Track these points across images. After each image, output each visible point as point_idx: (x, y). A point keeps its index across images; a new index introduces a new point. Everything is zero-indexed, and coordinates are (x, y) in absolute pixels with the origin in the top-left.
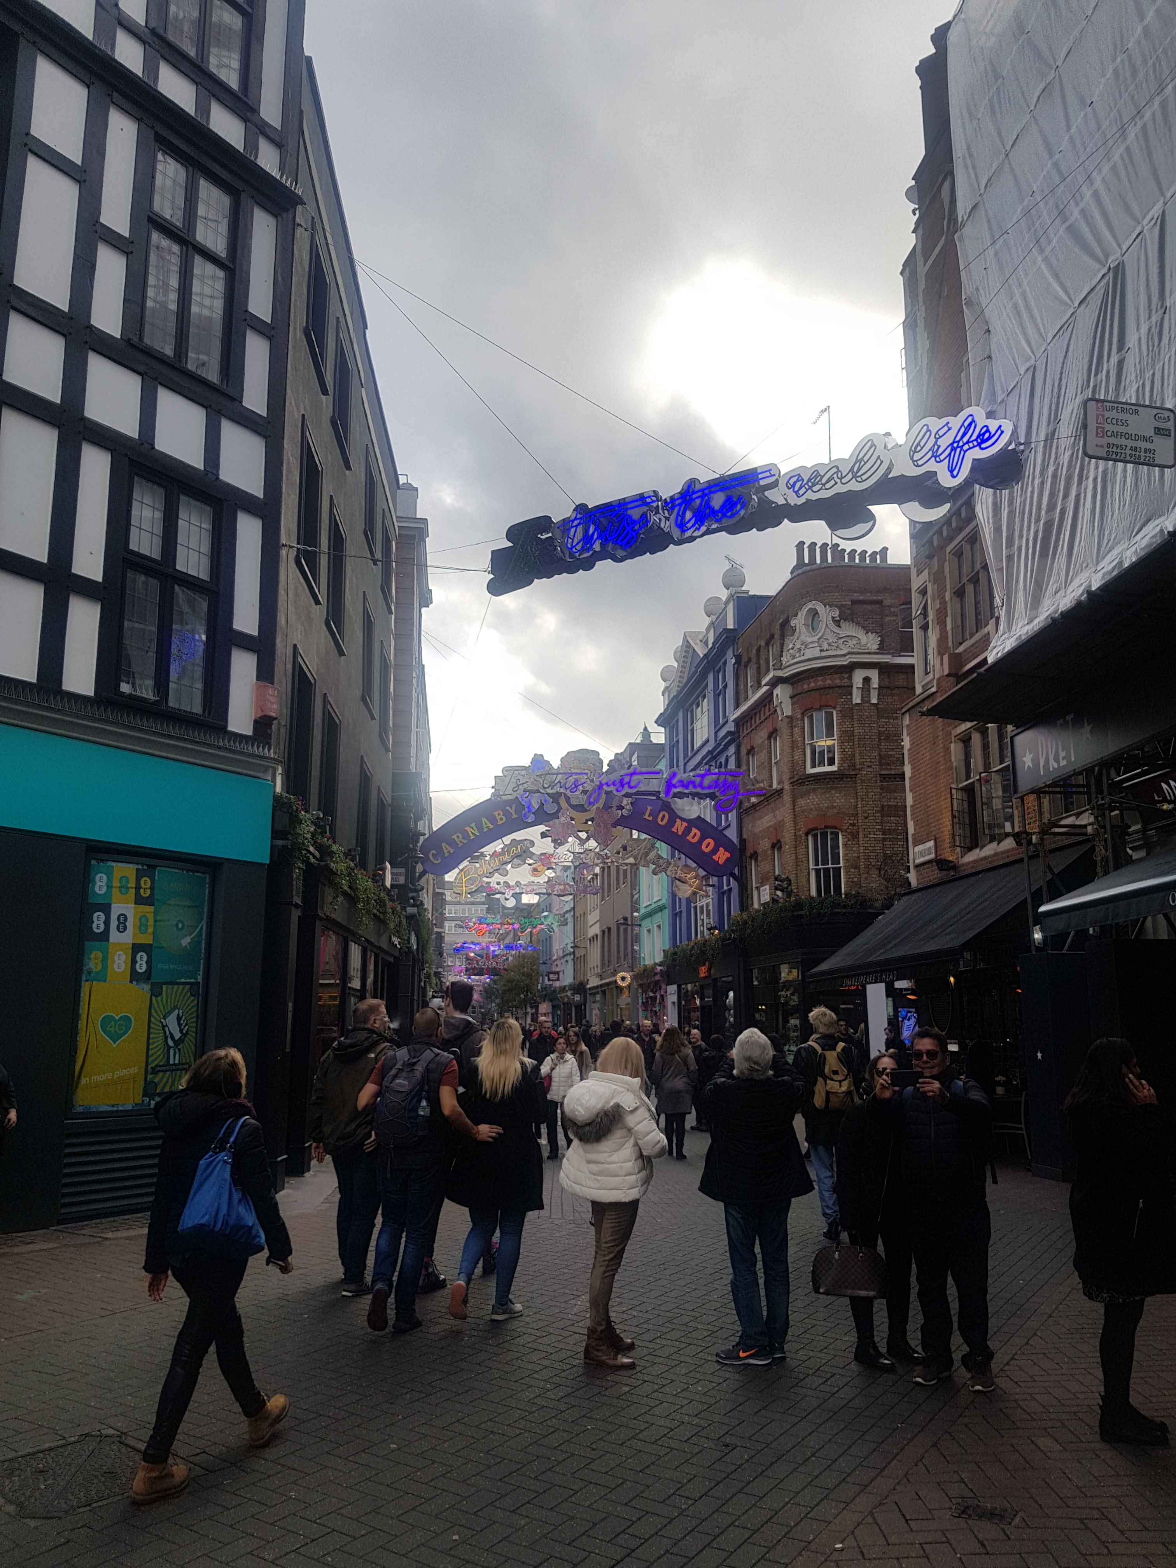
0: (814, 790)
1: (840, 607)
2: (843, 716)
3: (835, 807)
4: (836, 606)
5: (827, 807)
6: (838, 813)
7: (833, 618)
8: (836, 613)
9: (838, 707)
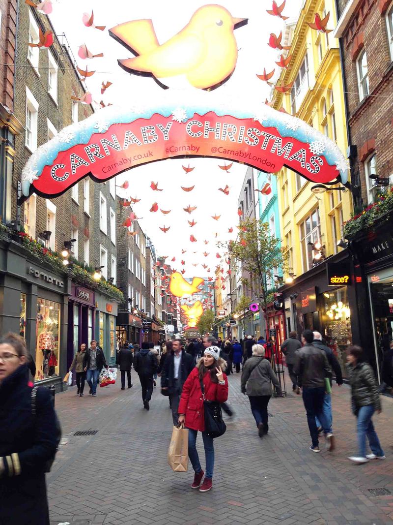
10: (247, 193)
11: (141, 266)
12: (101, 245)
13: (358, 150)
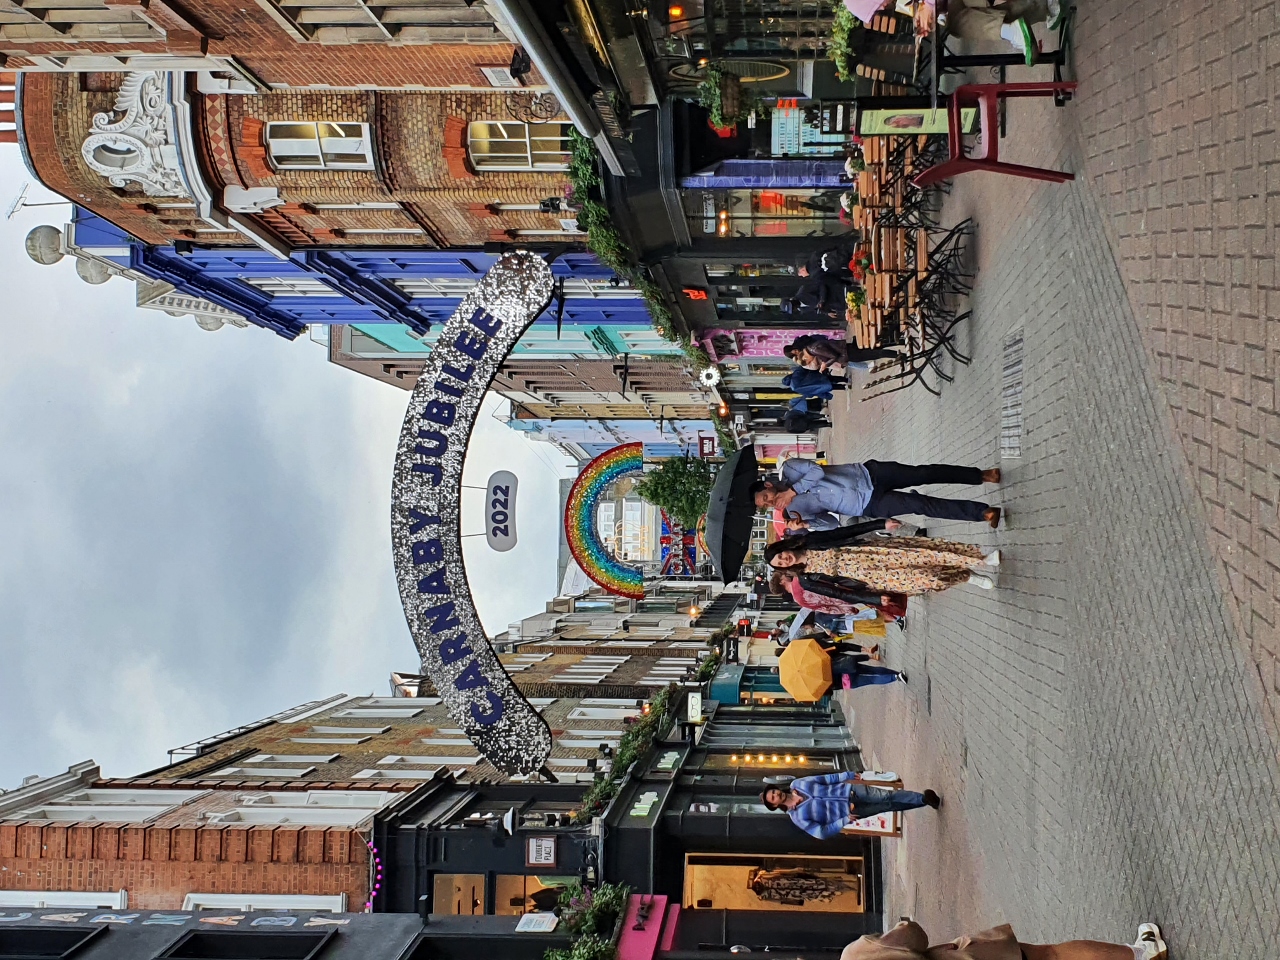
0: (402, 159)
1: (93, 109)
2: (277, 110)
3: (430, 131)
4: (91, 116)
5: (431, 143)
6: (440, 125)
7: (110, 122)
8: (101, 118)
9: (264, 117)
10: (406, 372)
11: (576, 664)
12: (569, 717)
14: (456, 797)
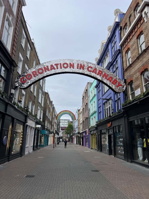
10: (85, 93)
11: (50, 115)
12: (38, 107)
13: (127, 81)
14: (9, 66)
